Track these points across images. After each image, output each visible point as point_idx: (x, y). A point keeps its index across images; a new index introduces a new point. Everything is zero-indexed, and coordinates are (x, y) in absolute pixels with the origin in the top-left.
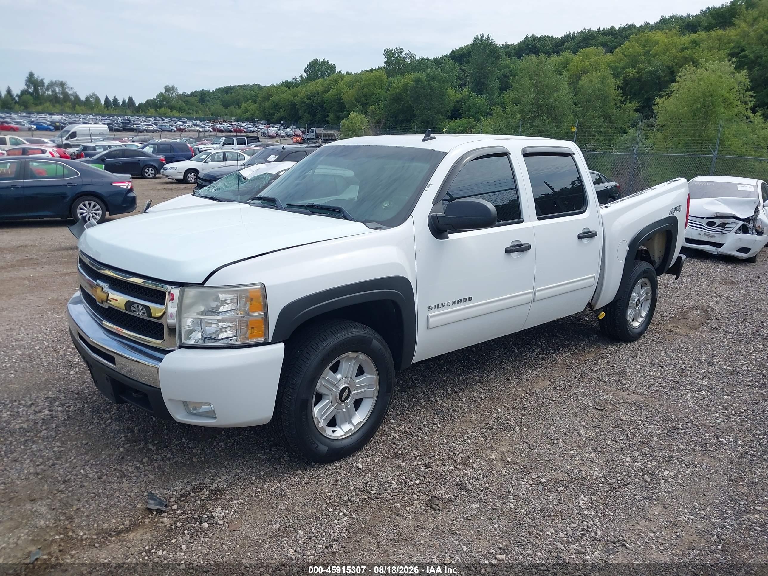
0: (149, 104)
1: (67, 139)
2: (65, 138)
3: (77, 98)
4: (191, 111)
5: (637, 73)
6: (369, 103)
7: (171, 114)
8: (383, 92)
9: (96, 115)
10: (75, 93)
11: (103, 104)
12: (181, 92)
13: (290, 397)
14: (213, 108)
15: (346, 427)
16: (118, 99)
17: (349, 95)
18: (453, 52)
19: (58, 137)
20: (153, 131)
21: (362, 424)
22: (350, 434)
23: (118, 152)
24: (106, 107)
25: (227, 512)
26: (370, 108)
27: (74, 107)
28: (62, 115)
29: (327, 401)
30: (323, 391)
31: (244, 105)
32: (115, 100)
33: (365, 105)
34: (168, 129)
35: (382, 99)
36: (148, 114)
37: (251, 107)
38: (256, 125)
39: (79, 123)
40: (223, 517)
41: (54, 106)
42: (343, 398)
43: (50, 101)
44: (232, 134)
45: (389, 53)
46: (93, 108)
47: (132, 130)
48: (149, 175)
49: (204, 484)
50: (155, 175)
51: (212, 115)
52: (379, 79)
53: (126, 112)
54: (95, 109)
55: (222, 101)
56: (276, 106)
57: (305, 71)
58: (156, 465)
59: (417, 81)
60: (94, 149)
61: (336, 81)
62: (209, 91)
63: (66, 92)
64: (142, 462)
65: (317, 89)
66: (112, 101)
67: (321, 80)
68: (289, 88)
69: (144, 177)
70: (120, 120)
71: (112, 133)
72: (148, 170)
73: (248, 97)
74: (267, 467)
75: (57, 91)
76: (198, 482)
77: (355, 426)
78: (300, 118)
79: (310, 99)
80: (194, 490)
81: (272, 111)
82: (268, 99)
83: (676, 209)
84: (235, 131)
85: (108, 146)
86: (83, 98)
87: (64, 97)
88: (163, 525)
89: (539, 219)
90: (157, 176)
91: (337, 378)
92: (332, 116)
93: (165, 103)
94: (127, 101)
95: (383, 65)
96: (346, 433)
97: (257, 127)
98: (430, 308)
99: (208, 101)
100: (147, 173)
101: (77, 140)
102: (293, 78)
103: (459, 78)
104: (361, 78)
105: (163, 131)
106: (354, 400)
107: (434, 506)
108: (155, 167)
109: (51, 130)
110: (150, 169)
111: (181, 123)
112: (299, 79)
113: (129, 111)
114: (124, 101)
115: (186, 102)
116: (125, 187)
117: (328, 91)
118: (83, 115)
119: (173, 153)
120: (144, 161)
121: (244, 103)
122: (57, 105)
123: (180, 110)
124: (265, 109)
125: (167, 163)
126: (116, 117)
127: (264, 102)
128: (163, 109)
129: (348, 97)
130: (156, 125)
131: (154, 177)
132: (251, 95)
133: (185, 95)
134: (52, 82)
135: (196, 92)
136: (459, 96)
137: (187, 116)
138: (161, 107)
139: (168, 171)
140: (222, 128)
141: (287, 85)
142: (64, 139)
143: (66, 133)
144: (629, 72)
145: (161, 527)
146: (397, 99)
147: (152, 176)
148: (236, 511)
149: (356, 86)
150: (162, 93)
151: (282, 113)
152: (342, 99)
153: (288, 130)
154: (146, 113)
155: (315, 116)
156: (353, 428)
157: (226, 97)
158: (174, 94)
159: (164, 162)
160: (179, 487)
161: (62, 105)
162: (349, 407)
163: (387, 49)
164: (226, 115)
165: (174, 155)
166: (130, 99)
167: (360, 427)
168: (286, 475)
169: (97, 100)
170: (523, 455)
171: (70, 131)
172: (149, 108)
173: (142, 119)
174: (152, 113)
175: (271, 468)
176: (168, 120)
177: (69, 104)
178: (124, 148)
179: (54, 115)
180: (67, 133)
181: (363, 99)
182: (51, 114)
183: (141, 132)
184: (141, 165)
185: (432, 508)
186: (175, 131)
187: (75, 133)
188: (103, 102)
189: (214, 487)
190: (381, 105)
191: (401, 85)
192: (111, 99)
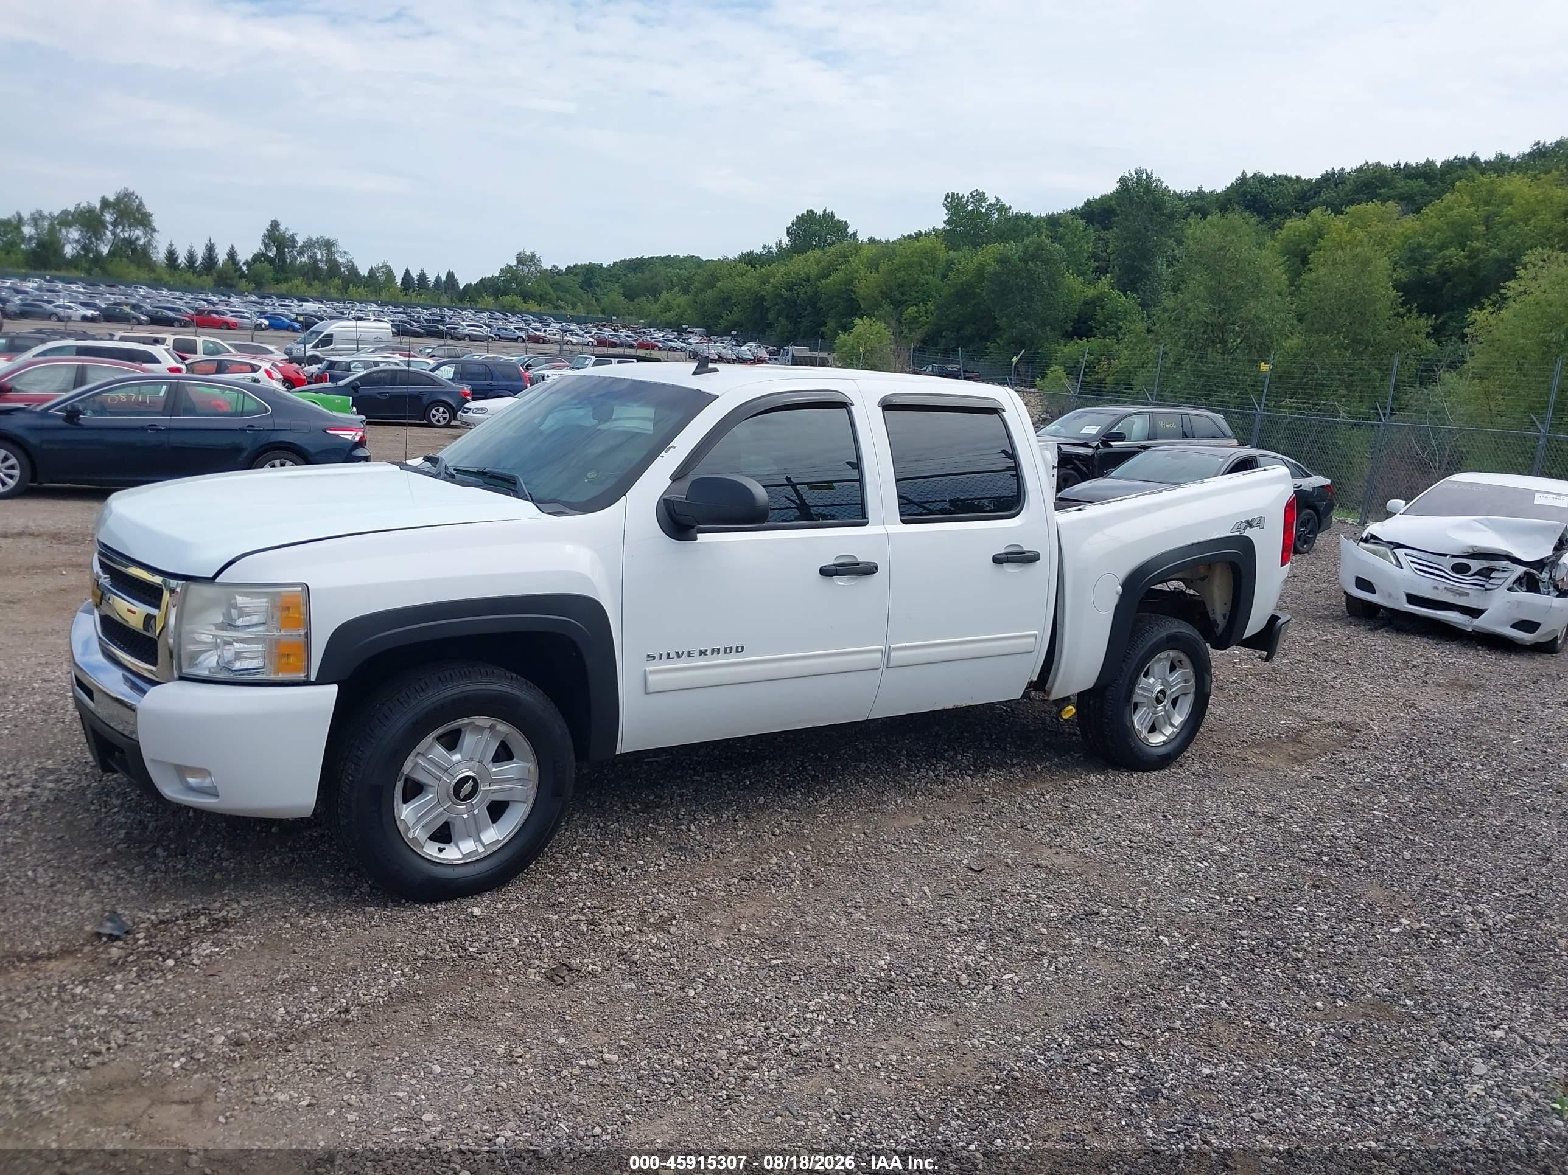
0: (484, 286)
1: (315, 347)
2: (311, 345)
3: (353, 270)
4: (562, 304)
5: (1469, 257)
6: (906, 301)
7: (525, 307)
8: (936, 281)
9: (385, 304)
10: (351, 262)
11: (399, 284)
12: (547, 265)
13: (350, 778)
14: (605, 300)
15: (468, 846)
16: (428, 275)
17: (868, 284)
18: (1088, 203)
19: (300, 343)
20: (482, 339)
21: (500, 845)
22: (474, 859)
23: (383, 375)
24: (404, 290)
25: (217, 949)
26: (909, 311)
27: (346, 288)
28: (322, 302)
29: (431, 796)
30: (420, 777)
31: (664, 296)
32: (423, 277)
33: (899, 305)
34: (510, 335)
35: (934, 293)
36: (479, 306)
37: (678, 301)
38: (684, 336)
39: (348, 319)
40: (206, 956)
41: (310, 285)
42: (462, 795)
43: (304, 275)
44: (633, 352)
45: (954, 203)
46: (380, 291)
47: (440, 335)
48: (438, 421)
49: (209, 910)
50: (450, 421)
51: (603, 312)
52: (929, 255)
53: (439, 299)
54: (383, 294)
55: (623, 286)
56: (726, 301)
57: (789, 234)
58: (151, 877)
59: (1003, 261)
60: (348, 367)
61: (845, 256)
62: (601, 266)
63: (335, 258)
64: (131, 872)
65: (806, 270)
66: (415, 278)
67: (817, 253)
68: (753, 266)
69: (430, 425)
70: (425, 314)
71: (398, 339)
72: (438, 410)
73: (675, 279)
74: (324, 898)
75: (319, 257)
76: (200, 906)
77: (484, 846)
78: (770, 326)
79: (791, 290)
80: (187, 917)
81: (717, 311)
82: (713, 287)
83: (1249, 524)
84: (641, 346)
85: (374, 362)
86: (364, 272)
87: (330, 270)
88: (108, 956)
89: (904, 522)
90: (453, 423)
91: (452, 761)
92: (831, 323)
93: (514, 285)
94: (443, 278)
95: (941, 226)
96: (465, 856)
97: (684, 341)
98: (651, 658)
99: (598, 285)
100: (434, 416)
101: (333, 349)
102: (764, 247)
103: (1094, 256)
104: (894, 250)
105: (502, 339)
106: (487, 802)
107: (556, 978)
108: (450, 405)
109: (295, 330)
110: (441, 409)
111: (539, 325)
112: (774, 249)
113: (445, 299)
114: (438, 278)
115: (556, 286)
116: (349, 438)
117: (826, 276)
118: (360, 302)
119: (488, 382)
120: (432, 393)
121: (664, 292)
122: (316, 283)
123: (542, 300)
124: (705, 305)
125: (474, 399)
126: (419, 309)
127: (703, 290)
128: (509, 298)
129: (867, 287)
130: (490, 327)
131: (448, 426)
132: (679, 277)
133: (555, 272)
134: (310, 240)
135: (576, 266)
136: (1091, 292)
137: (555, 312)
138: (506, 294)
139: (470, 414)
140: (615, 339)
141: (750, 260)
142: (309, 346)
143: (314, 336)
144: (1450, 257)
145: (103, 959)
146: (963, 294)
147: (443, 422)
148: (233, 950)
149: (883, 268)
150: (511, 267)
151: (736, 315)
152: (855, 293)
153: (745, 348)
154: (476, 302)
155: (800, 322)
156: (481, 850)
157: (633, 278)
158: (533, 269)
159: (469, 397)
160: (165, 909)
161: (324, 282)
162: (476, 812)
163: (953, 194)
164: (631, 314)
165: (491, 385)
166: (450, 276)
167: (495, 849)
168: (348, 911)
169: (390, 275)
170: (773, 923)
171: (322, 333)
172: (484, 295)
173: (470, 314)
174: (488, 304)
175: (330, 899)
176: (515, 318)
177: (337, 281)
178: (404, 367)
179: (307, 301)
180: (317, 337)
181: (897, 293)
182: (303, 300)
183: (459, 339)
184: (425, 401)
185: (553, 981)
186: (524, 341)
187: (331, 336)
188: (399, 280)
189: (221, 915)
190: (931, 306)
191: (971, 267)
192: (415, 274)
